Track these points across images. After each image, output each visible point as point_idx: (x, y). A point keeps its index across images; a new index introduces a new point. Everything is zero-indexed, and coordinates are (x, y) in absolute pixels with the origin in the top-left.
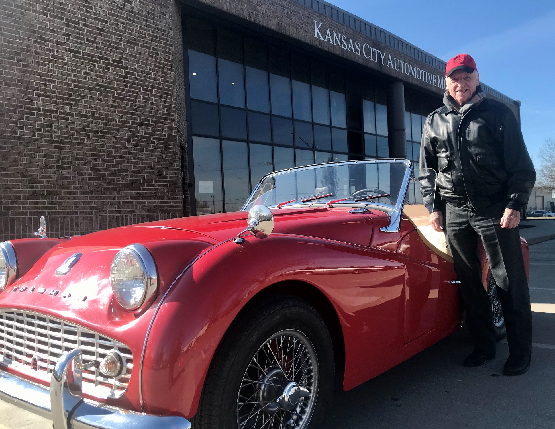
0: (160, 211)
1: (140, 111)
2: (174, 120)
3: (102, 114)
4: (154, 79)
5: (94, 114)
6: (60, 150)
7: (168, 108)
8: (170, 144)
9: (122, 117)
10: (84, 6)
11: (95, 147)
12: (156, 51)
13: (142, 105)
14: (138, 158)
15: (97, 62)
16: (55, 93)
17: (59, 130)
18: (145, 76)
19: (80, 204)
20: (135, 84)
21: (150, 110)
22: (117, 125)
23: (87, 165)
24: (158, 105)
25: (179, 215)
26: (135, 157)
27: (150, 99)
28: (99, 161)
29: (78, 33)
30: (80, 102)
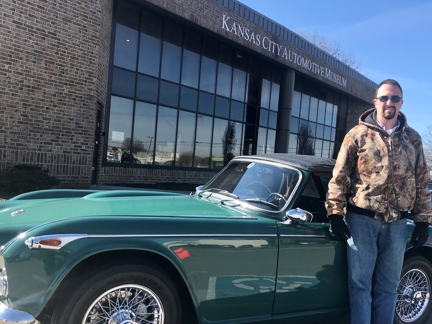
0: (74, 153)
1: (67, 74)
3: (34, 73)
4: (82, 50)
5: (28, 73)
7: (90, 74)
8: (88, 102)
9: (51, 77)
11: (27, 98)
12: (86, 28)
13: (69, 69)
14: (61, 111)
15: (35, 32)
18: (74, 47)
19: (8, 141)
20: (65, 52)
21: (75, 74)
22: (46, 83)
23: (18, 112)
24: (82, 71)
25: (89, 158)
26: (58, 109)
27: (76, 66)
28: (28, 109)
29: (22, 9)
30: (18, 62)
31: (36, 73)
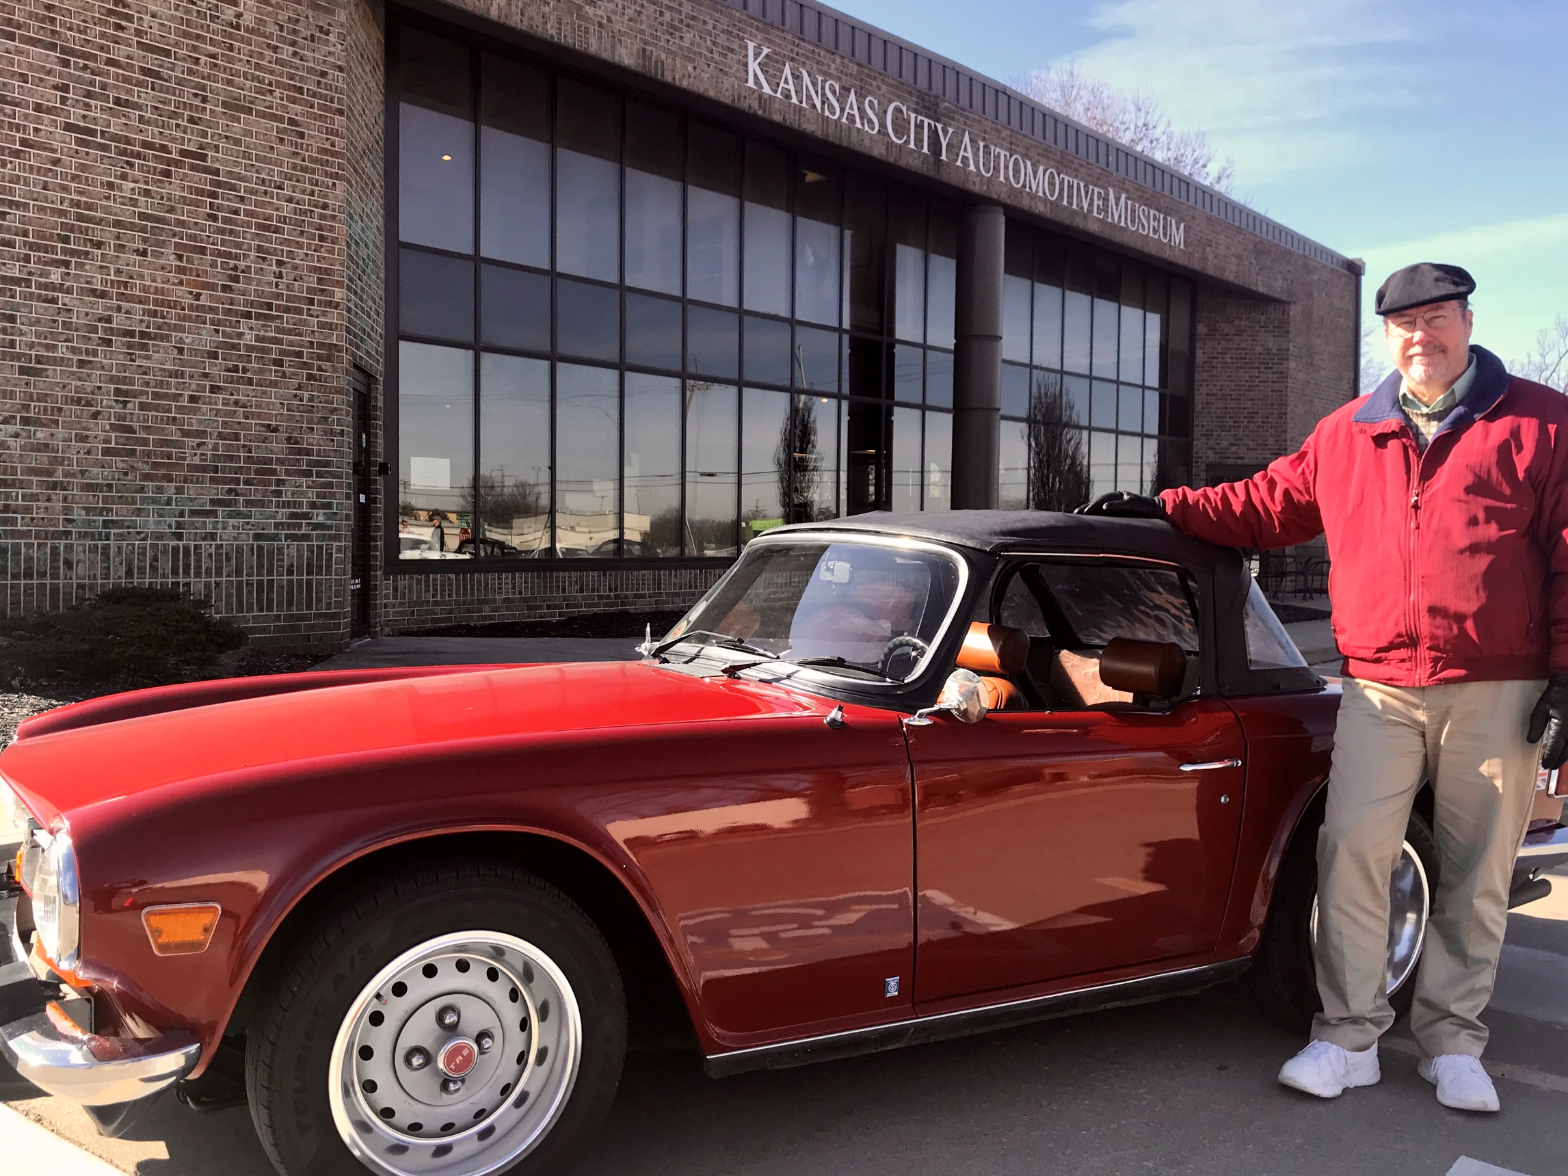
0: (287, 537)
1: (249, 281)
2: (337, 306)
3: (145, 289)
4: (290, 200)
5: (126, 288)
6: (33, 379)
7: (324, 275)
8: (324, 367)
9: (198, 297)
10: (110, 12)
11: (125, 371)
12: (299, 126)
13: (253, 265)
14: (236, 403)
15: (138, 156)
16: (25, 234)
17: (33, 328)
18: (266, 192)
19: (78, 514)
20: (236, 212)
21: (275, 280)
22: (184, 318)
23: (100, 417)
24: (295, 268)
25: (339, 550)
26: (229, 399)
27: (274, 252)
28: (133, 407)
29: (92, 83)
30: (90, 257)
31: (149, 286)
